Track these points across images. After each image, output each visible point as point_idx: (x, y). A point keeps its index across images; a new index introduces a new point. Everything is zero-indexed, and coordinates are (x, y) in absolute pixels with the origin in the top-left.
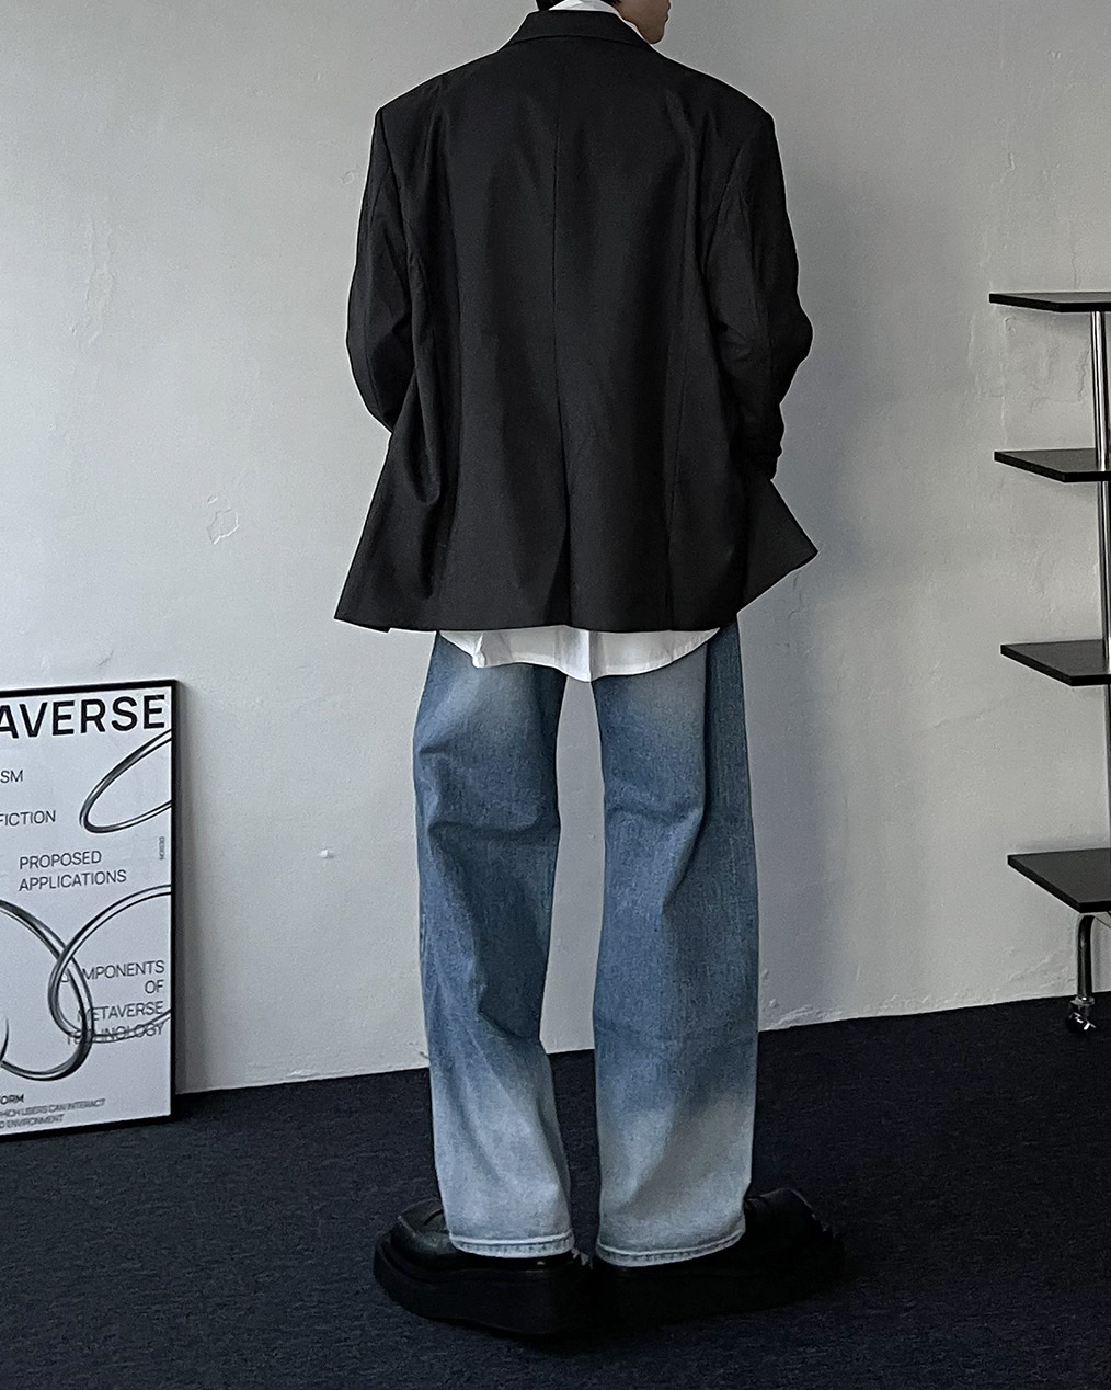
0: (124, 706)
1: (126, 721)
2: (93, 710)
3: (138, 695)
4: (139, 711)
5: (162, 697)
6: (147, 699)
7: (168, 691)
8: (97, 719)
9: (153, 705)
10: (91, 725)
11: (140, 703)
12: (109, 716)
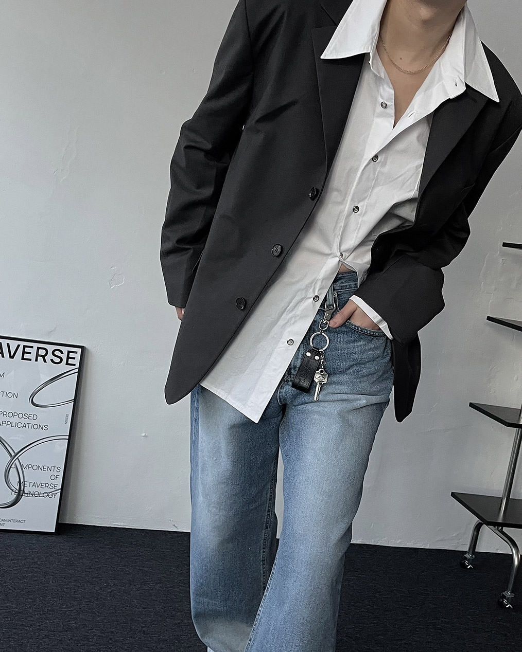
2: (42, 352)
3: (65, 350)
4: (64, 357)
5: (76, 353)
6: (69, 352)
7: (79, 350)
8: (43, 356)
9: (71, 355)
10: (40, 358)
11: (66, 353)
12: (50, 356)
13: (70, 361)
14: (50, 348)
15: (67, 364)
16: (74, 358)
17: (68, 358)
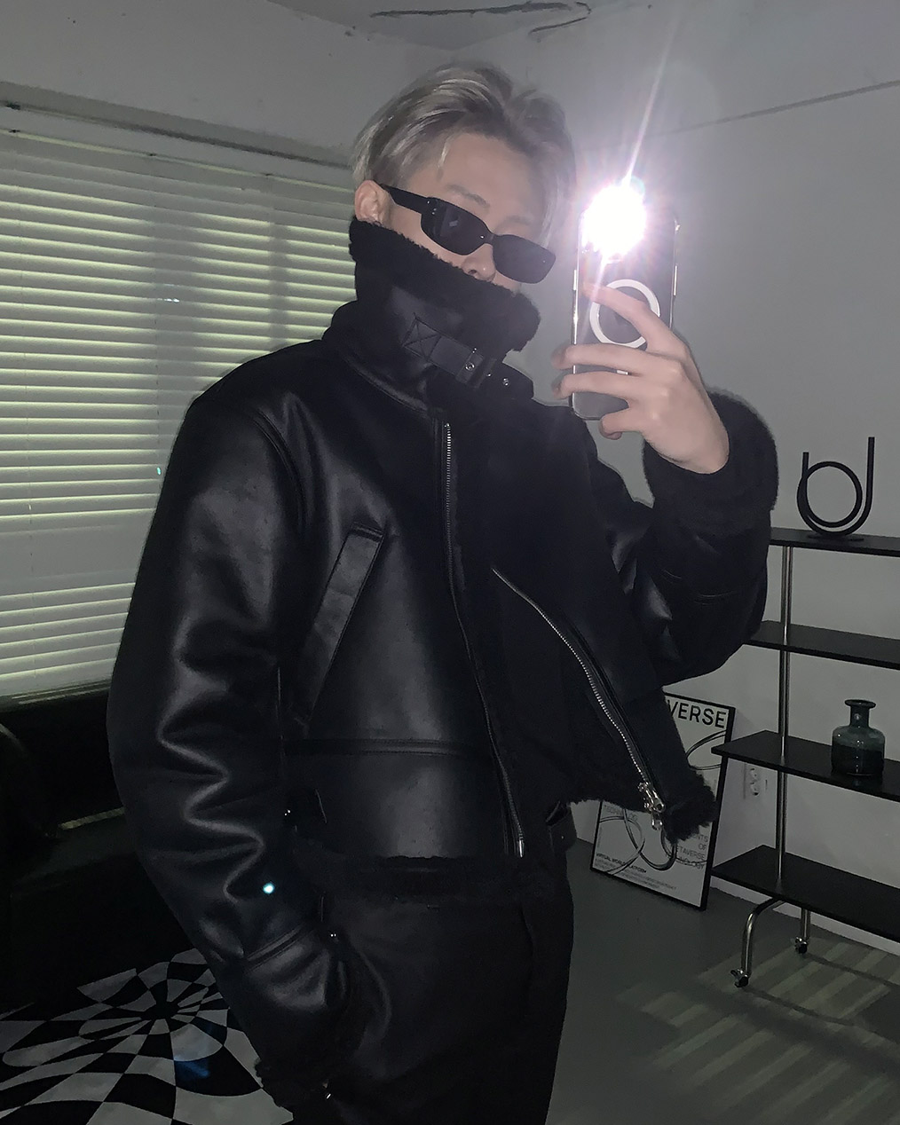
0: (709, 713)
1: (708, 721)
2: (696, 711)
3: (716, 710)
4: (714, 717)
5: (724, 713)
6: (719, 713)
7: (727, 711)
9: (720, 716)
10: (694, 717)
13: (720, 723)
14: (703, 707)
15: (717, 725)
16: (722, 720)
17: (718, 719)
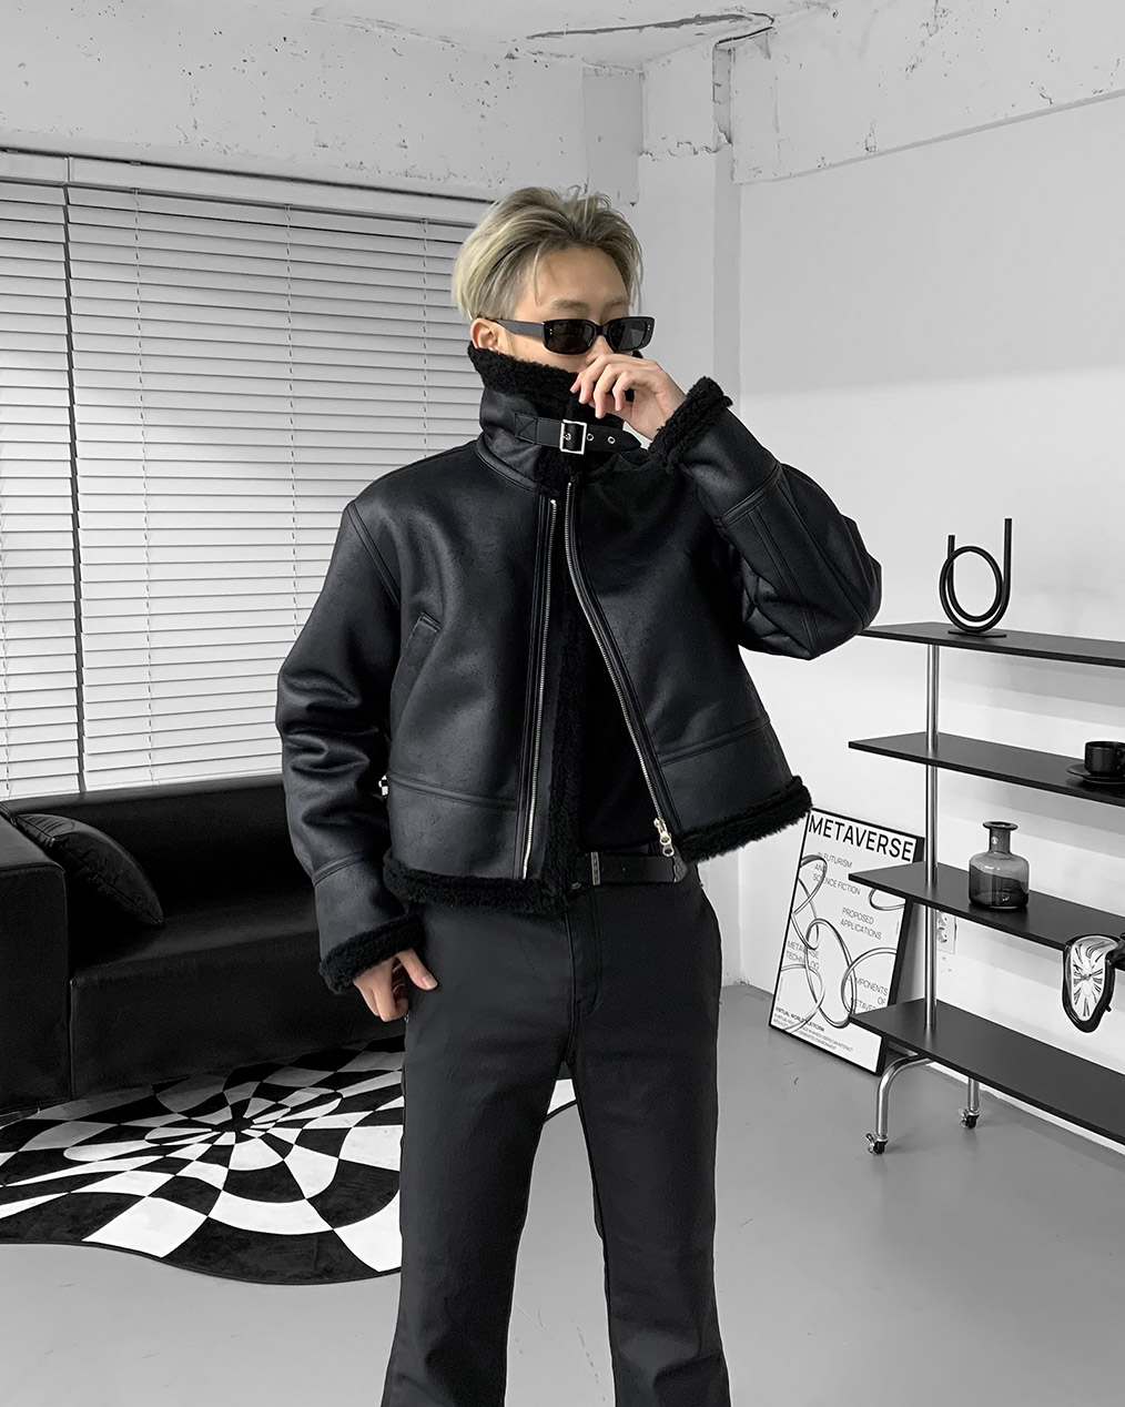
0: (896, 843)
1: (895, 852)
2: (883, 841)
3: (903, 839)
4: (901, 848)
5: (911, 844)
6: (906, 843)
7: (914, 841)
8: (884, 846)
9: (908, 847)
10: (881, 848)
11: (903, 843)
12: (889, 847)
13: (906, 854)
14: (891, 836)
15: (903, 858)
16: (909, 851)
17: (905, 850)
